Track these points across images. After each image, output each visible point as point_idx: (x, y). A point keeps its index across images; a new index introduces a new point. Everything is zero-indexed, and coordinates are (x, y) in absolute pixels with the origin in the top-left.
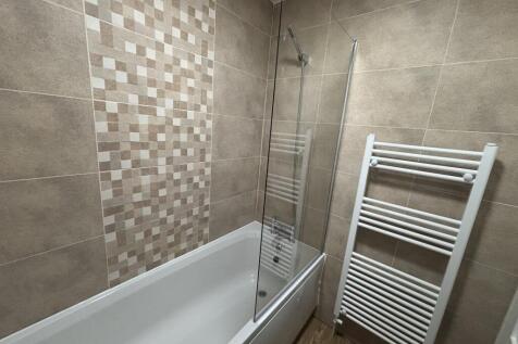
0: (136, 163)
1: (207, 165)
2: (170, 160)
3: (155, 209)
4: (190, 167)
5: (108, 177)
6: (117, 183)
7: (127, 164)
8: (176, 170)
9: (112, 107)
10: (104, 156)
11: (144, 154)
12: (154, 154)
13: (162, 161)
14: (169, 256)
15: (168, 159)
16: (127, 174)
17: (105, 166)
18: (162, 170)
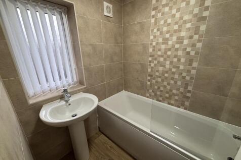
0: (159, 62)
1: (193, 68)
2: (171, 63)
3: (163, 80)
4: (182, 67)
5: (150, 65)
6: (152, 67)
7: (155, 62)
8: (174, 67)
9: (154, 44)
10: (150, 59)
11: (162, 59)
12: (165, 60)
13: (168, 63)
14: (165, 102)
15: (171, 62)
16: (155, 65)
17: (150, 62)
18: (167, 66)
